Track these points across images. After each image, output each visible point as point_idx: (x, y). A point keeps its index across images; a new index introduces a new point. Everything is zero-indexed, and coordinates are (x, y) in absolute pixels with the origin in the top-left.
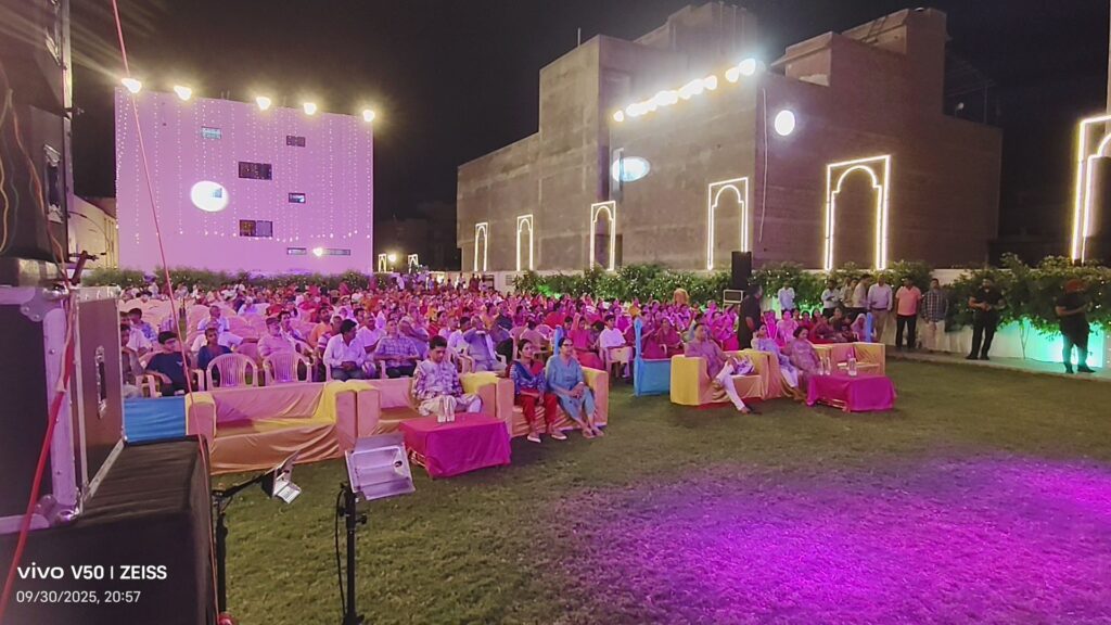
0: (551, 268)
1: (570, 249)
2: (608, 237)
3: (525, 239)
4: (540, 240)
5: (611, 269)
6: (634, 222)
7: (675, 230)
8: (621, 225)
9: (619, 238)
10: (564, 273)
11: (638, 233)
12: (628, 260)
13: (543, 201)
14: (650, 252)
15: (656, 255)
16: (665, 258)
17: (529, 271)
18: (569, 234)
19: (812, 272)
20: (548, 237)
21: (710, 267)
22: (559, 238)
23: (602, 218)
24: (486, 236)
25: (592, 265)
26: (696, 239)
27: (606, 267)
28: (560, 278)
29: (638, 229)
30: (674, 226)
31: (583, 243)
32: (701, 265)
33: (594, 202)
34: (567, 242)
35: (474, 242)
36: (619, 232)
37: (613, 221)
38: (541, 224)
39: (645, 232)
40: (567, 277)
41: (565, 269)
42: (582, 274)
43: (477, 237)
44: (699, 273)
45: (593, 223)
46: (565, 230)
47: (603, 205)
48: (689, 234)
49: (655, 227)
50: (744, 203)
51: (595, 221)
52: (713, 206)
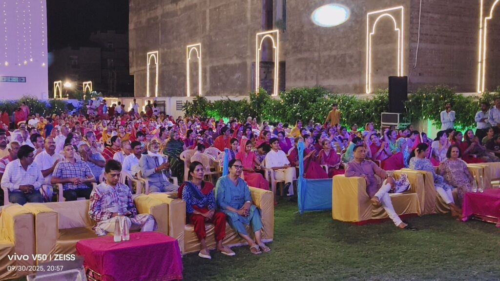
0: (218, 94)
1: (237, 75)
2: (273, 64)
3: (194, 66)
4: (208, 67)
5: (275, 94)
6: (297, 49)
7: (335, 57)
8: (285, 52)
9: (283, 65)
10: (232, 98)
11: (300, 60)
12: (291, 85)
13: (210, 30)
14: (312, 78)
15: (317, 81)
16: (326, 83)
17: (198, 96)
18: (235, 61)
19: (466, 95)
20: (215, 64)
21: (368, 91)
22: (225, 66)
23: (267, 46)
24: (157, 64)
25: (257, 91)
26: (355, 65)
27: (271, 92)
28: (228, 103)
29: (300, 56)
30: (334, 53)
31: (249, 69)
32: (361, 89)
33: (258, 31)
34: (233, 69)
35: (146, 70)
36: (283, 60)
37: (276, 47)
38: (210, 51)
39: (306, 59)
40: (234, 102)
41: (232, 94)
42: (248, 98)
43: (148, 64)
44: (358, 97)
45: (258, 50)
46: (231, 58)
47: (267, 34)
48: (348, 60)
49: (316, 54)
50: (400, 31)
51: (260, 49)
52: (371, 34)
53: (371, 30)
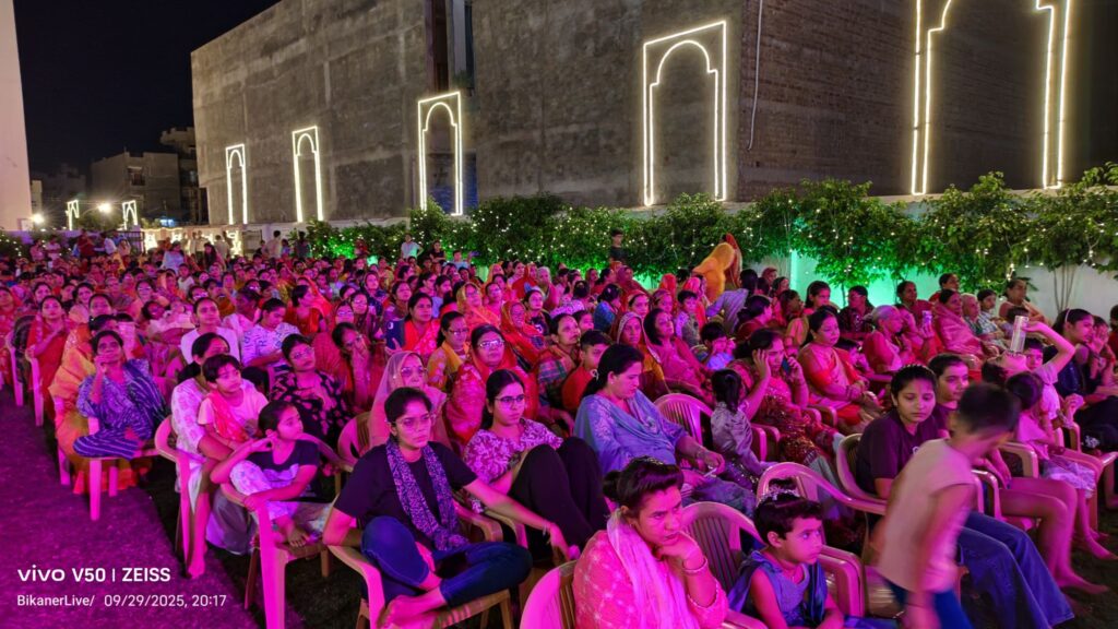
1: (385, 180)
2: (450, 157)
3: (307, 165)
4: (332, 170)
5: (459, 211)
6: (497, 126)
7: (575, 137)
8: (474, 135)
9: (471, 160)
10: (375, 223)
11: (504, 146)
12: (488, 194)
13: (333, 101)
14: (529, 179)
15: (540, 185)
16: (558, 188)
17: (316, 221)
18: (381, 154)
20: (346, 161)
21: (649, 201)
22: (363, 164)
23: (440, 125)
24: (243, 166)
25: (423, 205)
26: (619, 150)
27: (450, 207)
28: (368, 231)
29: (503, 138)
30: (573, 129)
31: (406, 169)
32: (631, 197)
33: (421, 94)
34: (375, 170)
35: (225, 177)
36: (473, 150)
37: (458, 126)
38: (334, 141)
39: (516, 144)
40: (379, 228)
41: (377, 214)
42: (408, 220)
43: (229, 167)
44: (627, 215)
45: (422, 132)
46: (372, 149)
47: (437, 100)
48: (603, 141)
49: (536, 134)
50: (719, 76)
51: (426, 129)
52: (652, 85)
53: (651, 78)
